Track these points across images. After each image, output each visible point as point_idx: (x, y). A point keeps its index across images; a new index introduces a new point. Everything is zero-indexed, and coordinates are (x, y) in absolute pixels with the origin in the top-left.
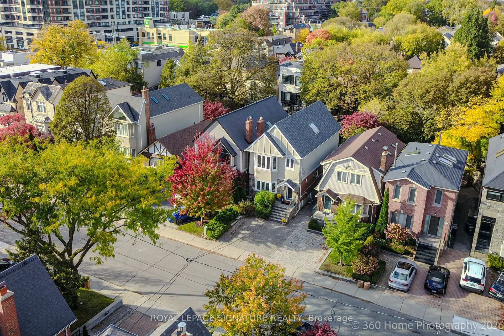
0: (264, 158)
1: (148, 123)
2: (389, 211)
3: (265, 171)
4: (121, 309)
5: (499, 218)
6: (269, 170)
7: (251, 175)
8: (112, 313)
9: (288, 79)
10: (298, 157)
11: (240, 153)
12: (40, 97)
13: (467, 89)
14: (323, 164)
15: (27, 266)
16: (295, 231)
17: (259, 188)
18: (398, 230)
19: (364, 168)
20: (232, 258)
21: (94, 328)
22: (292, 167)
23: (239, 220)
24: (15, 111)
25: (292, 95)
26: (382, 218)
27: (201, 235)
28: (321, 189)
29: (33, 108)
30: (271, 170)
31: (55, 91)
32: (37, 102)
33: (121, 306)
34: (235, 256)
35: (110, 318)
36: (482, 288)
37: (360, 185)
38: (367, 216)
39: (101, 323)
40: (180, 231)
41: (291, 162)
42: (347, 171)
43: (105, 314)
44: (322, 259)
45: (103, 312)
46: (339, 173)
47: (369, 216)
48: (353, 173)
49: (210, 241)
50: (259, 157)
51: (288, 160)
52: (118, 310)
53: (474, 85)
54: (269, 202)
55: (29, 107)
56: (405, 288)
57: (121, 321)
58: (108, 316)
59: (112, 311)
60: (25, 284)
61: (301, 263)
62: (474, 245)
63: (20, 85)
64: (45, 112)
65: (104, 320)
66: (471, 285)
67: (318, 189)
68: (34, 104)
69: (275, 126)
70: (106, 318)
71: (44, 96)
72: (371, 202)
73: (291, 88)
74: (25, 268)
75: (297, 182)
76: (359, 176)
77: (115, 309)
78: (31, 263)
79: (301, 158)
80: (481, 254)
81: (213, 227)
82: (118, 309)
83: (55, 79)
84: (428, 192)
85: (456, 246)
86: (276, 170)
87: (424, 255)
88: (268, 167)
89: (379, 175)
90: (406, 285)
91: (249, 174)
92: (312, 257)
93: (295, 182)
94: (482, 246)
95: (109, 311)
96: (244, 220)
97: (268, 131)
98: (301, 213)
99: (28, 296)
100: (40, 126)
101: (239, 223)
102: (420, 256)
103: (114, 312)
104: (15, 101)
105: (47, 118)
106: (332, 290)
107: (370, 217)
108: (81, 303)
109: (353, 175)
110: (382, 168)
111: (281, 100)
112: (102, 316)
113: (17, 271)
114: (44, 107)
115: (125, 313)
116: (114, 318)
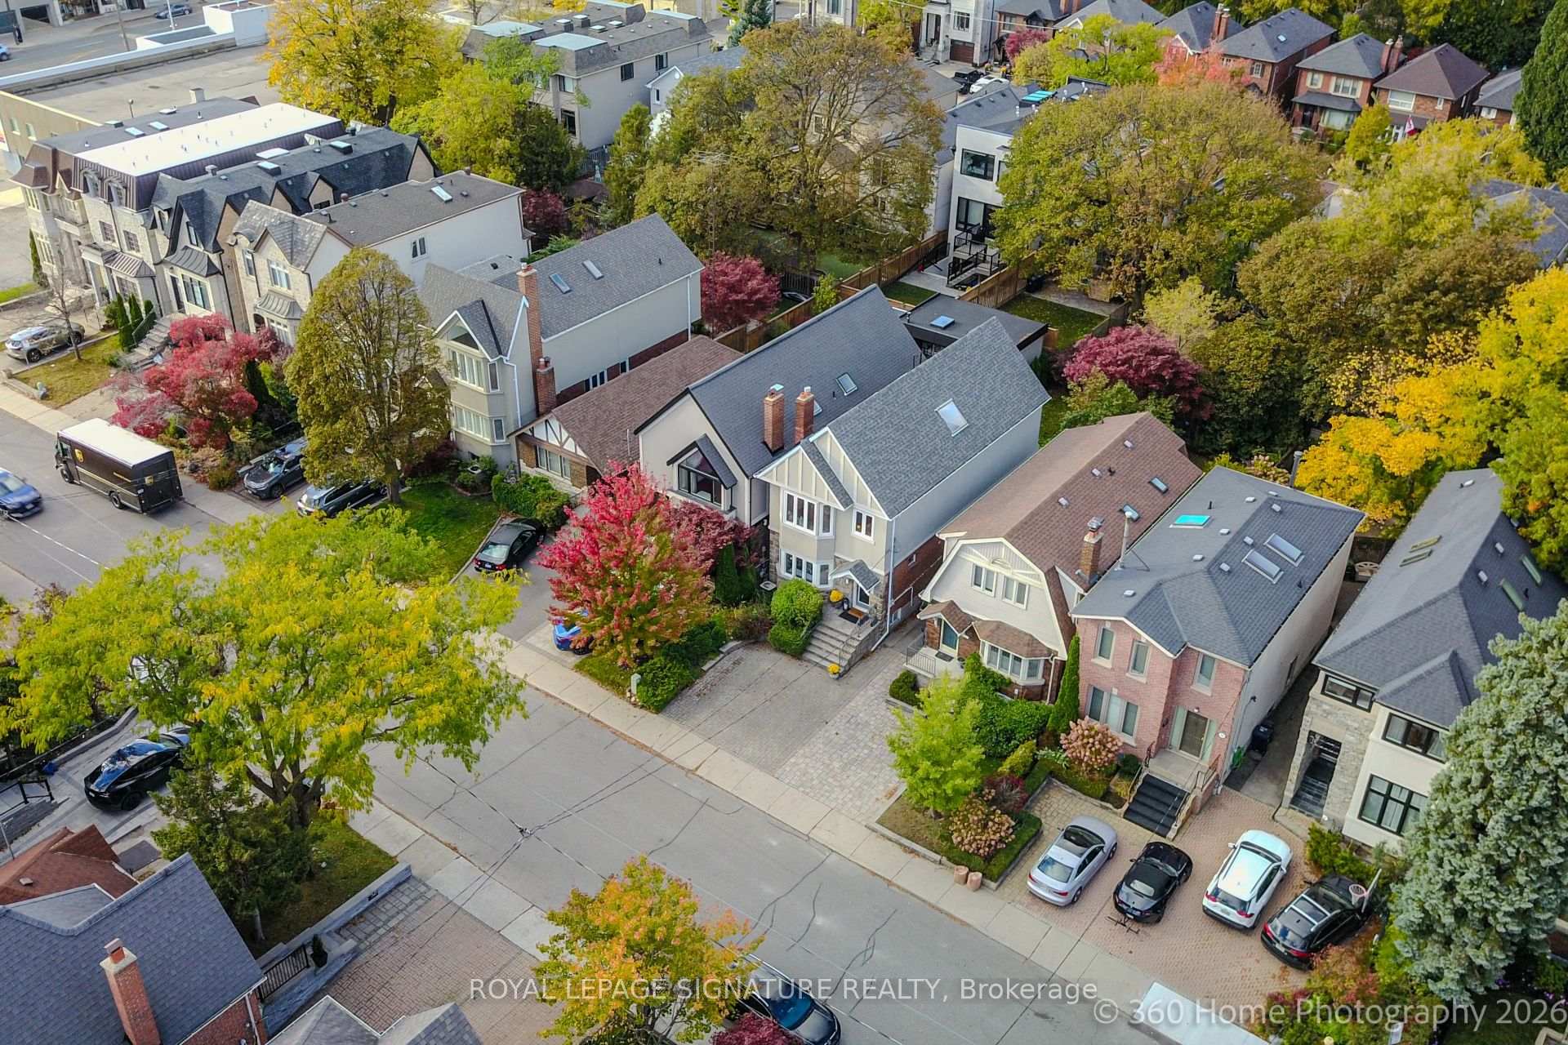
0: (801, 502)
1: (536, 353)
2: (1082, 684)
3: (803, 535)
4: (406, 885)
5: (1350, 742)
6: (813, 533)
7: (774, 533)
8: (386, 895)
9: (979, 164)
10: (880, 515)
11: (745, 483)
12: (273, 251)
13: (1426, 305)
14: (943, 537)
15: (170, 879)
16: (858, 698)
17: (789, 568)
18: (1091, 740)
19: (1031, 569)
20: (683, 768)
21: (345, 925)
22: (868, 532)
23: (728, 653)
24: (218, 272)
25: (988, 209)
26: (1062, 701)
27: (624, 693)
28: (935, 599)
29: (260, 274)
30: (818, 534)
31: (312, 238)
32: (269, 262)
33: (408, 878)
34: (689, 762)
35: (380, 906)
36: (1246, 922)
37: (1024, 607)
38: (1039, 681)
39: (360, 915)
40: (578, 675)
41: (865, 523)
42: (992, 568)
43: (370, 898)
44: (896, 789)
45: (365, 892)
46: (978, 570)
47: (1042, 682)
48: (1008, 574)
49: (644, 712)
50: (790, 498)
51: (859, 516)
52: (401, 888)
53: (1452, 296)
54: (804, 617)
55: (252, 270)
56: (1060, 900)
57: (401, 917)
58: (377, 901)
59: (386, 891)
60: (167, 916)
61: (841, 797)
62: (1289, 794)
63: (228, 206)
64: (289, 288)
65: (366, 909)
66: (1223, 911)
67: (926, 596)
68: (261, 263)
69: (827, 429)
70: (372, 905)
71: (283, 250)
72: (1050, 651)
73: (986, 192)
74: (168, 883)
75: (880, 572)
76: (1022, 587)
77: (392, 885)
78: (179, 873)
79: (887, 518)
80: (1304, 816)
81: (655, 676)
82: (399, 884)
83: (320, 177)
84: (1175, 661)
85: (1250, 787)
86: (830, 534)
87: (1151, 808)
88: (810, 525)
89: (1072, 589)
90: (1065, 894)
91: (767, 532)
92: (875, 782)
93: (875, 570)
94: (1310, 797)
95: (381, 888)
96: (740, 653)
97: (811, 439)
98: (890, 644)
99: (172, 939)
100: (279, 324)
101: (726, 663)
102: (1140, 809)
103: (391, 891)
104: (217, 249)
105: (294, 305)
106: (890, 883)
107: (1046, 685)
108: (324, 865)
109: (1008, 580)
110: (1084, 571)
111: (958, 222)
112: (363, 902)
113: (153, 891)
114: (286, 275)
115: (413, 896)
116: (388, 906)
